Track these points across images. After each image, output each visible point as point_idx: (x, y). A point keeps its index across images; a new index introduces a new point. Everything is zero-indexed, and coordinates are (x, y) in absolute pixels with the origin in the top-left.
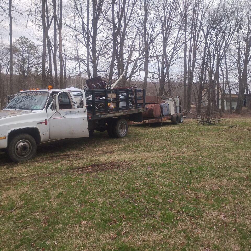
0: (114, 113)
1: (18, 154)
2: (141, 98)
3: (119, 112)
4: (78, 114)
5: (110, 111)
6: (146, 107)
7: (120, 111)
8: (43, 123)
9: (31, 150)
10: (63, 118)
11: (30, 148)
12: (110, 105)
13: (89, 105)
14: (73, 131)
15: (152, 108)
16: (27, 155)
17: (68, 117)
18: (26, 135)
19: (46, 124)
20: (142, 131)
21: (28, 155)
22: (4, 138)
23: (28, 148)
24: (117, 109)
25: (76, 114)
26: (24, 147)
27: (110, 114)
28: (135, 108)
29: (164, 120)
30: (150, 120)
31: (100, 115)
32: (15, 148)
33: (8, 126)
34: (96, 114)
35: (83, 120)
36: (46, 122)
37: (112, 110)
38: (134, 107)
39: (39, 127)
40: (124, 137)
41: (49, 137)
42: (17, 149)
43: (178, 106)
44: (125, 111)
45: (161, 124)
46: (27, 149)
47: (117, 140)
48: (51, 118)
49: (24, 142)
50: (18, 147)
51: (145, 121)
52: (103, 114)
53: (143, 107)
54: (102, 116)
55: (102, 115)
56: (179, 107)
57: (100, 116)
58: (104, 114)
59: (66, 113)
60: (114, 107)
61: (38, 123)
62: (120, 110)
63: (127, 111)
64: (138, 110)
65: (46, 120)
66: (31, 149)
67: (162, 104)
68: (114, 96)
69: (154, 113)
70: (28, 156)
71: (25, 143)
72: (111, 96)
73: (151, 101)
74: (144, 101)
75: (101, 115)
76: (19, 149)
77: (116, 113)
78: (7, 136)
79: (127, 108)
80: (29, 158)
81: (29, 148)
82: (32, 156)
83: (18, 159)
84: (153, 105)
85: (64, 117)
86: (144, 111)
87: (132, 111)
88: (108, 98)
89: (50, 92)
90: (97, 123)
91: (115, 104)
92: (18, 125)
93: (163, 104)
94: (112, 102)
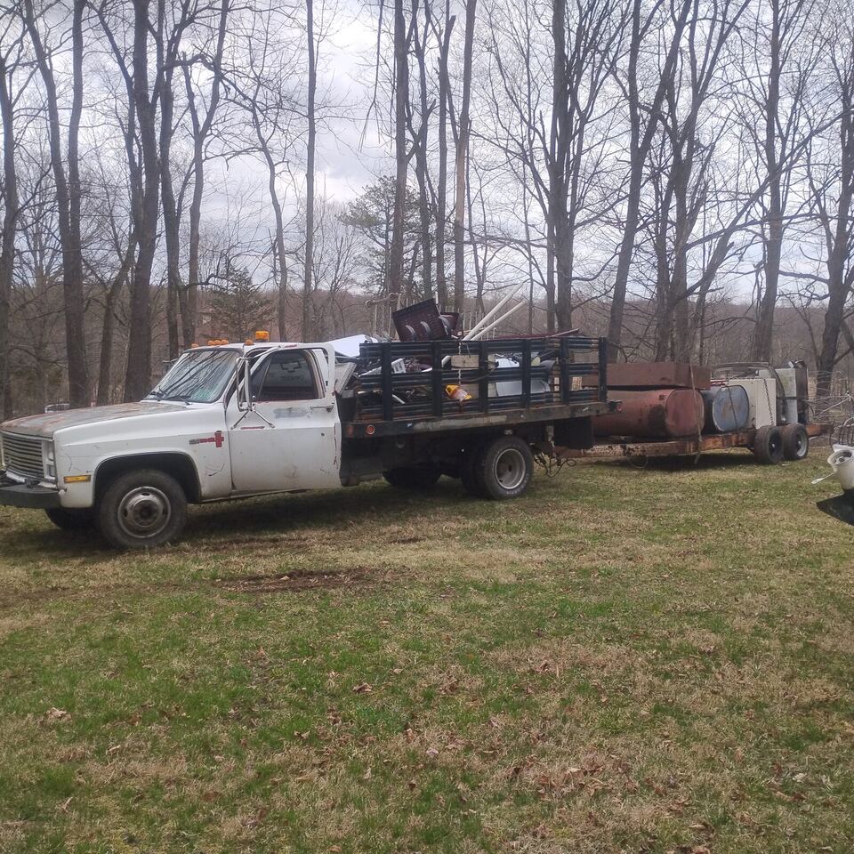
0: (470, 417)
1: (128, 527)
2: (591, 368)
3: (487, 415)
4: (309, 417)
5: (455, 410)
6: (609, 400)
7: (491, 411)
8: (210, 440)
9: (168, 518)
10: (267, 428)
11: (165, 512)
12: (455, 391)
13: (369, 390)
14: (295, 467)
15: (661, 403)
16: (154, 530)
17: (282, 424)
18: (153, 474)
19: (219, 445)
20: (610, 480)
21: (159, 531)
22: (86, 478)
23: (156, 511)
24: (482, 403)
25: (303, 415)
26: (146, 509)
27: (450, 418)
28: (560, 403)
29: (713, 447)
30: (651, 445)
31: (410, 422)
32: (120, 508)
33: (96, 446)
34: (396, 419)
35: (323, 435)
36: (218, 439)
37: (461, 408)
38: (555, 400)
39: (195, 451)
40: (514, 497)
41: (231, 485)
42: (125, 512)
43: (794, 398)
44: (516, 412)
45: (696, 462)
46: (155, 515)
47: (478, 506)
48: (235, 426)
49: (148, 495)
50: (128, 508)
51: (631, 446)
52: (422, 420)
53: (596, 400)
54: (419, 426)
55: (419, 421)
56: (796, 401)
57: (409, 425)
58: (428, 420)
59: (279, 414)
60: (469, 397)
61: (193, 442)
62: (492, 407)
63: (521, 413)
64: (574, 409)
65: (218, 434)
66: (169, 515)
67: (714, 390)
68: (472, 362)
69: (669, 421)
70: (159, 534)
71: (150, 497)
72: (464, 362)
73: (663, 379)
74: (603, 380)
75: (415, 422)
76: (130, 512)
77: (479, 416)
78: (92, 474)
79: (525, 400)
80: (161, 541)
81: (161, 511)
82: (170, 535)
83: (125, 541)
84: (667, 393)
85: (270, 424)
86: (601, 412)
87: (547, 412)
88: (453, 369)
89: (247, 349)
90: (400, 447)
91: (475, 387)
92: (127, 444)
93: (717, 389)
94: (462, 383)
